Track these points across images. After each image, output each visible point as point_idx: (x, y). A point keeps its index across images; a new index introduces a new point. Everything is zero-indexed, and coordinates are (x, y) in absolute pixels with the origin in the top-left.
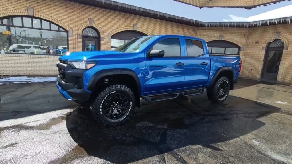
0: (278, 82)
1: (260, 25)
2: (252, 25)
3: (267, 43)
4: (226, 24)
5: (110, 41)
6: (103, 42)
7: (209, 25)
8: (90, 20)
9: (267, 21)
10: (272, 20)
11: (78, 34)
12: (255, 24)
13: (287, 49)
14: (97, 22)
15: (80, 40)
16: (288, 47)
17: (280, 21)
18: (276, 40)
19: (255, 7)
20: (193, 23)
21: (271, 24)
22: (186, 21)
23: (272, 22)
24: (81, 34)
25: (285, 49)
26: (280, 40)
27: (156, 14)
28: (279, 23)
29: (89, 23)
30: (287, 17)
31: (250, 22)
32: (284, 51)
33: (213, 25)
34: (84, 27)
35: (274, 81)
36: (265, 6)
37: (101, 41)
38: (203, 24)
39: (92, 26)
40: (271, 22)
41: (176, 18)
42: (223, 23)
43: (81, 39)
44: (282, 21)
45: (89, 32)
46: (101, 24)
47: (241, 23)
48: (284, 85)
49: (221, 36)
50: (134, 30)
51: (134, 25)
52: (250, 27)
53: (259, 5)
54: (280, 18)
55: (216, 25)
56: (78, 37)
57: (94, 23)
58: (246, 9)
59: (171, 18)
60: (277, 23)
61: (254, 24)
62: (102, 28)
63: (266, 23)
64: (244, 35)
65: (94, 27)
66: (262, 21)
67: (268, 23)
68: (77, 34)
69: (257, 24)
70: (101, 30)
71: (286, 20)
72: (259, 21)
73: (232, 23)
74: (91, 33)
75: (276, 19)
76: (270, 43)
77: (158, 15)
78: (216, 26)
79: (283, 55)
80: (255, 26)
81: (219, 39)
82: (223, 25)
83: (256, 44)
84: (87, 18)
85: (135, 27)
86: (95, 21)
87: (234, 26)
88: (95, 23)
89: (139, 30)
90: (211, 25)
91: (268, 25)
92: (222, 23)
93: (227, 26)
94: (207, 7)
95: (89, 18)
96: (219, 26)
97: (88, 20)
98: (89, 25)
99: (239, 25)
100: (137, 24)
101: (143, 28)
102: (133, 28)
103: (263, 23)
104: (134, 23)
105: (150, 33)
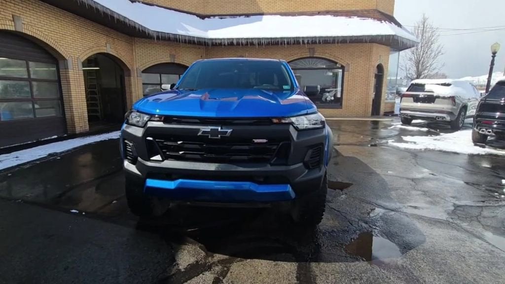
2: (216, 43)
4: (183, 38)
7: (159, 36)
10: (239, 39)
12: (220, 42)
19: (209, 17)
31: (213, 39)
33: (165, 37)
36: (221, 18)
38: (152, 33)
40: (238, 42)
47: (202, 38)
49: (172, 56)
50: (18, 30)
51: (14, 18)
52: (213, 45)
53: (214, 16)
54: (247, 39)
58: (199, 18)
60: (245, 43)
63: (232, 42)
67: (235, 42)
72: (224, 39)
73: (191, 37)
75: (243, 38)
78: (168, 40)
81: (170, 61)
82: (180, 39)
85: (18, 23)
87: (194, 43)
90: (162, 36)
91: (235, 46)
92: (178, 36)
93: (186, 42)
94: (143, 3)
96: (173, 41)
99: (200, 42)
100: (21, 16)
101: (37, 28)
102: (13, 25)
103: (229, 41)
104: (14, 11)
105: (56, 41)
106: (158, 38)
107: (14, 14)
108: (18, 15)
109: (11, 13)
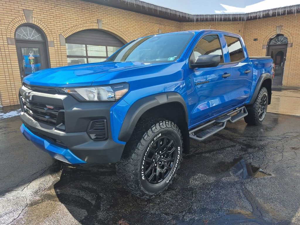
0: (285, 86)
1: (261, 16)
2: (251, 17)
3: (268, 40)
4: (219, 17)
5: (64, 47)
6: (54, 48)
7: (198, 18)
8: (27, 13)
9: (269, 12)
10: (276, 9)
11: (8, 36)
12: (255, 15)
13: (291, 46)
14: (38, 17)
15: (13, 47)
16: (292, 43)
17: (285, 11)
18: (278, 35)
20: (180, 16)
21: (274, 15)
22: (171, 14)
23: (276, 13)
24: (14, 37)
25: (289, 45)
26: (283, 35)
27: (132, 3)
28: (284, 14)
29: (24, 17)
30: (293, 6)
31: (249, 14)
32: (288, 48)
33: (203, 18)
34: (17, 25)
35: (279, 86)
37: (49, 48)
38: (191, 17)
39: (31, 22)
40: (274, 13)
41: (159, 9)
42: (215, 15)
43: (15, 46)
44: (287, 10)
45: (27, 34)
46: (47, 20)
47: (237, 16)
48: (294, 89)
50: (99, 28)
51: (98, 21)
52: (248, 19)
54: (285, 7)
55: (207, 18)
56: (10, 42)
57: (33, 18)
59: (151, 8)
60: (281, 13)
61: (253, 15)
62: (48, 26)
63: (268, 14)
64: (240, 31)
65: (35, 24)
66: (263, 11)
67: (271, 13)
68: (6, 37)
69: (257, 16)
70: (48, 29)
71: (291, 10)
72: (260, 12)
73: (226, 15)
74: (30, 34)
75: (280, 8)
76: (271, 39)
77: (134, 4)
78: (207, 20)
79: (287, 53)
80: (255, 18)
82: (216, 19)
83: (255, 41)
84: (21, 10)
85: (100, 24)
86: (35, 14)
87: (229, 20)
88: (35, 17)
89: (106, 29)
90: (200, 18)
91: (270, 17)
93: (221, 20)
95: (23, 9)
96: (211, 21)
97: (23, 12)
98: (25, 21)
99: (235, 18)
100: (102, 19)
101: (111, 26)
102: (97, 25)
103: (264, 13)
104: (98, 17)
105: (122, 32)
106: (197, 20)
107: (98, 18)
108: (101, 19)
109: (96, 18)
